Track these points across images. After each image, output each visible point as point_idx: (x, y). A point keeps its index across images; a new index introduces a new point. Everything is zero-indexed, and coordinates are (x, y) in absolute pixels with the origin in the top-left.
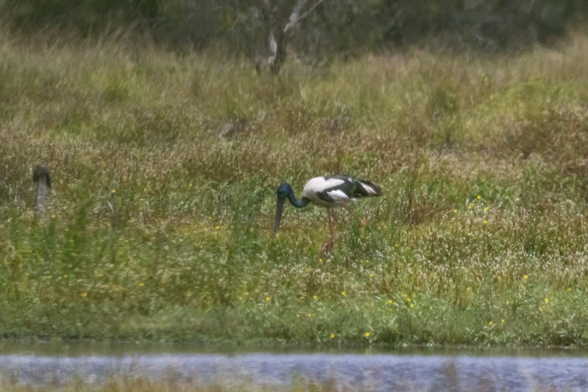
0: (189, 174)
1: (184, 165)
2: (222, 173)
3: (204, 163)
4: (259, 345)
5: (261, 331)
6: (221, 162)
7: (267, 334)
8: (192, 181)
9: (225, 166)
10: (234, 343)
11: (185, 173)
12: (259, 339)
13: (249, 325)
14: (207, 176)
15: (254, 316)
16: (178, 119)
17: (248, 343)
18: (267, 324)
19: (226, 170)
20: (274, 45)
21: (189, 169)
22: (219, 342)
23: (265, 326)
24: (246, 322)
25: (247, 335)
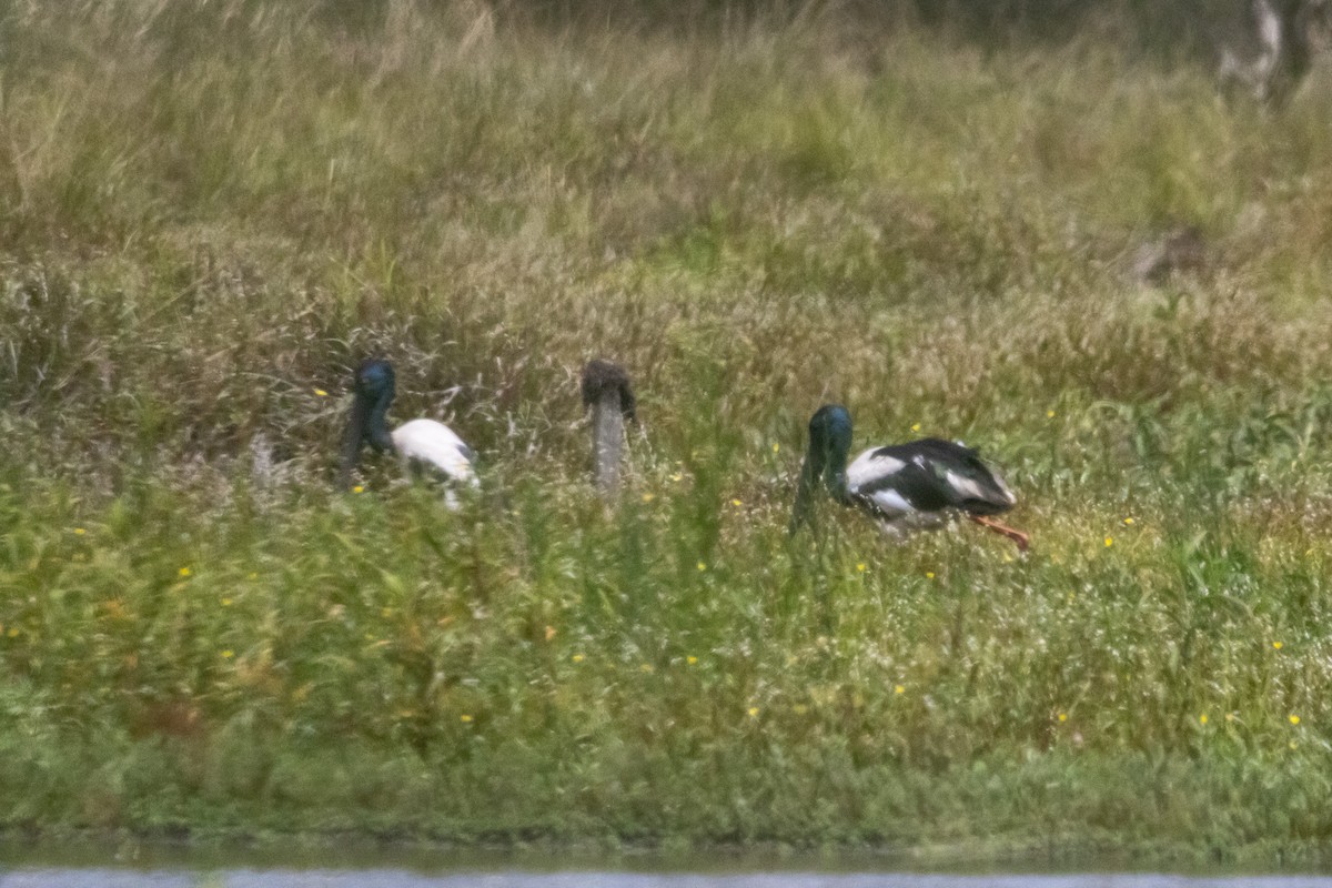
0: (1047, 383)
1: (1028, 359)
2: (1142, 382)
3: (1084, 353)
4: (1278, 856)
5: (1282, 818)
6: (1137, 351)
7: (1299, 828)
8: (1054, 405)
9: (1149, 361)
10: (1201, 855)
11: (1031, 382)
12: (1278, 842)
13: (1246, 801)
14: (1097, 389)
15: (1255, 776)
16: (1002, 232)
17: (1242, 853)
18: (1298, 802)
19: (1154, 374)
20: (1271, 29)
21: (1044, 370)
22: (1158, 850)
23: (1294, 804)
24: (1235, 794)
25: (1241, 832)
